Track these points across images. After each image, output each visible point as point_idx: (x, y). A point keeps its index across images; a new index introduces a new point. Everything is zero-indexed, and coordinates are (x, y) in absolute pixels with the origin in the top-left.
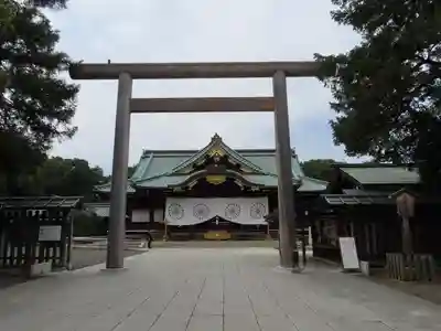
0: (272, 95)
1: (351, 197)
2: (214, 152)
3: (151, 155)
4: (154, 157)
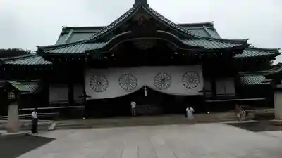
3: (71, 32)
4: (74, 33)
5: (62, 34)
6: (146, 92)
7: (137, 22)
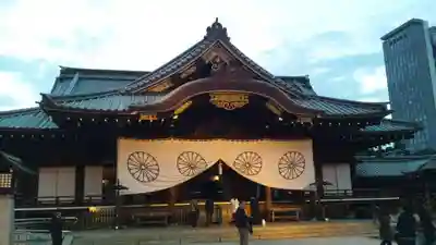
2: (213, 54)
3: (76, 76)
5: (60, 80)
7: (210, 65)
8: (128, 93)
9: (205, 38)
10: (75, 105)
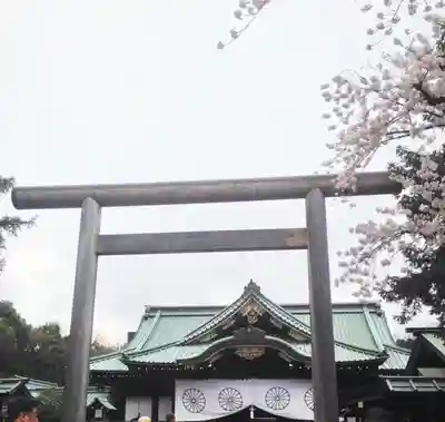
0: (305, 226)
1: (429, 380)
2: (249, 309)
3: (158, 314)
4: (161, 316)
5: (145, 318)
6: (252, 413)
7: (246, 318)
8: (183, 344)
9: (242, 297)
10: (137, 359)
